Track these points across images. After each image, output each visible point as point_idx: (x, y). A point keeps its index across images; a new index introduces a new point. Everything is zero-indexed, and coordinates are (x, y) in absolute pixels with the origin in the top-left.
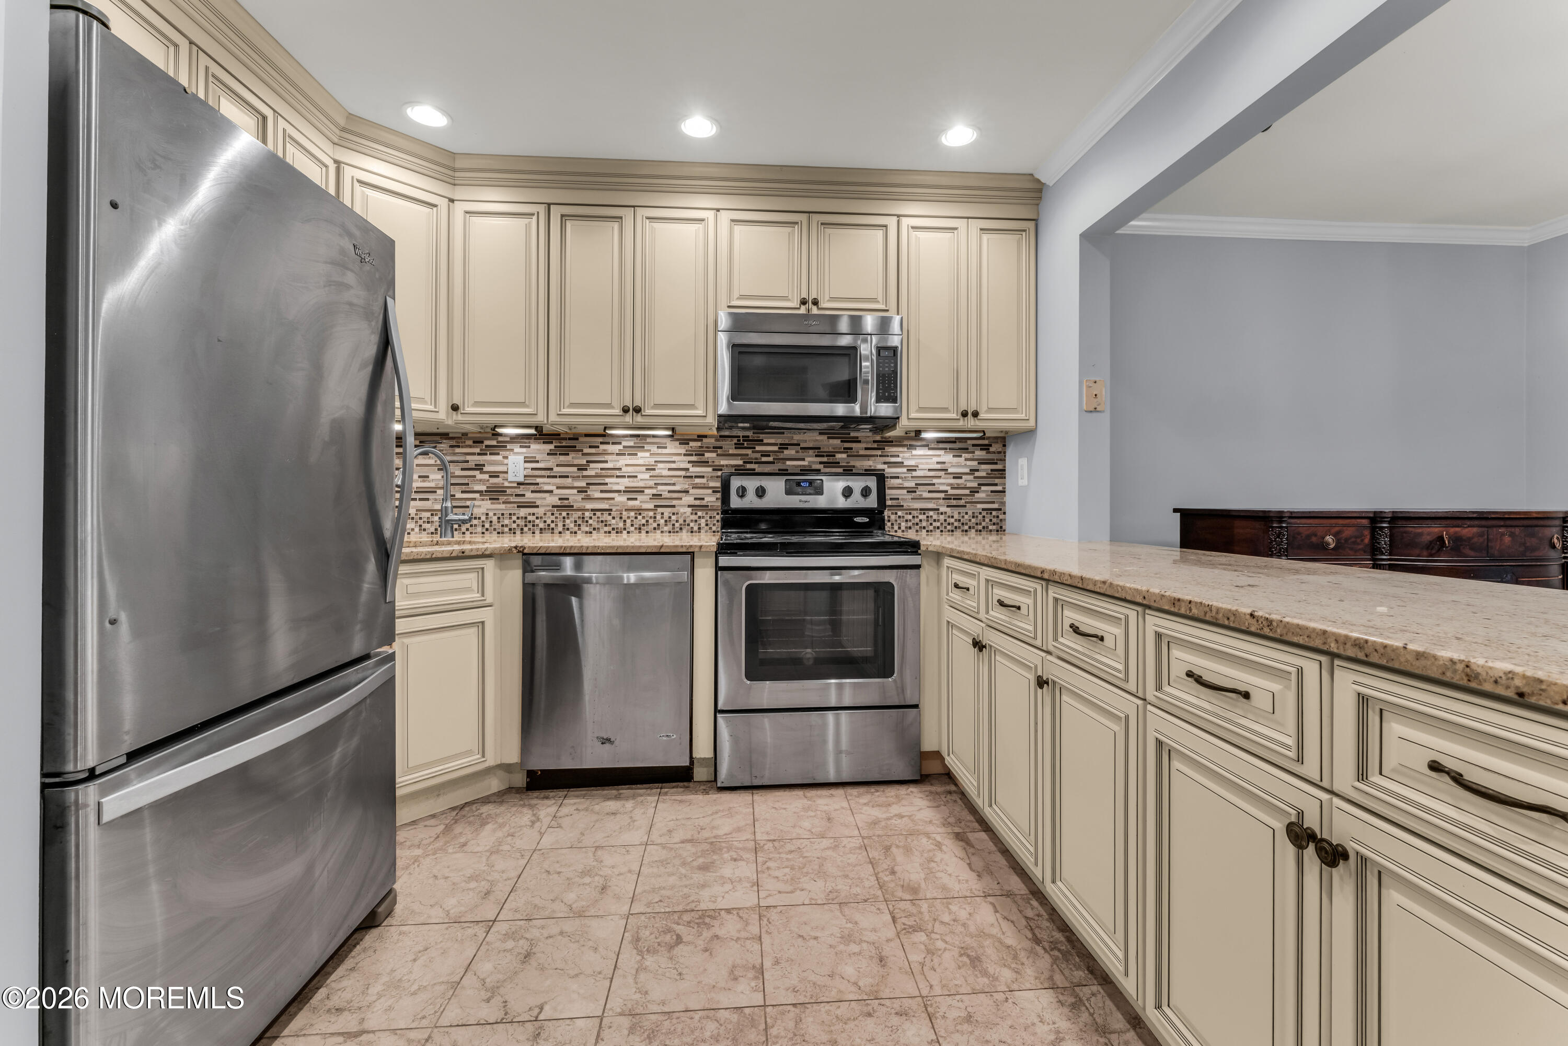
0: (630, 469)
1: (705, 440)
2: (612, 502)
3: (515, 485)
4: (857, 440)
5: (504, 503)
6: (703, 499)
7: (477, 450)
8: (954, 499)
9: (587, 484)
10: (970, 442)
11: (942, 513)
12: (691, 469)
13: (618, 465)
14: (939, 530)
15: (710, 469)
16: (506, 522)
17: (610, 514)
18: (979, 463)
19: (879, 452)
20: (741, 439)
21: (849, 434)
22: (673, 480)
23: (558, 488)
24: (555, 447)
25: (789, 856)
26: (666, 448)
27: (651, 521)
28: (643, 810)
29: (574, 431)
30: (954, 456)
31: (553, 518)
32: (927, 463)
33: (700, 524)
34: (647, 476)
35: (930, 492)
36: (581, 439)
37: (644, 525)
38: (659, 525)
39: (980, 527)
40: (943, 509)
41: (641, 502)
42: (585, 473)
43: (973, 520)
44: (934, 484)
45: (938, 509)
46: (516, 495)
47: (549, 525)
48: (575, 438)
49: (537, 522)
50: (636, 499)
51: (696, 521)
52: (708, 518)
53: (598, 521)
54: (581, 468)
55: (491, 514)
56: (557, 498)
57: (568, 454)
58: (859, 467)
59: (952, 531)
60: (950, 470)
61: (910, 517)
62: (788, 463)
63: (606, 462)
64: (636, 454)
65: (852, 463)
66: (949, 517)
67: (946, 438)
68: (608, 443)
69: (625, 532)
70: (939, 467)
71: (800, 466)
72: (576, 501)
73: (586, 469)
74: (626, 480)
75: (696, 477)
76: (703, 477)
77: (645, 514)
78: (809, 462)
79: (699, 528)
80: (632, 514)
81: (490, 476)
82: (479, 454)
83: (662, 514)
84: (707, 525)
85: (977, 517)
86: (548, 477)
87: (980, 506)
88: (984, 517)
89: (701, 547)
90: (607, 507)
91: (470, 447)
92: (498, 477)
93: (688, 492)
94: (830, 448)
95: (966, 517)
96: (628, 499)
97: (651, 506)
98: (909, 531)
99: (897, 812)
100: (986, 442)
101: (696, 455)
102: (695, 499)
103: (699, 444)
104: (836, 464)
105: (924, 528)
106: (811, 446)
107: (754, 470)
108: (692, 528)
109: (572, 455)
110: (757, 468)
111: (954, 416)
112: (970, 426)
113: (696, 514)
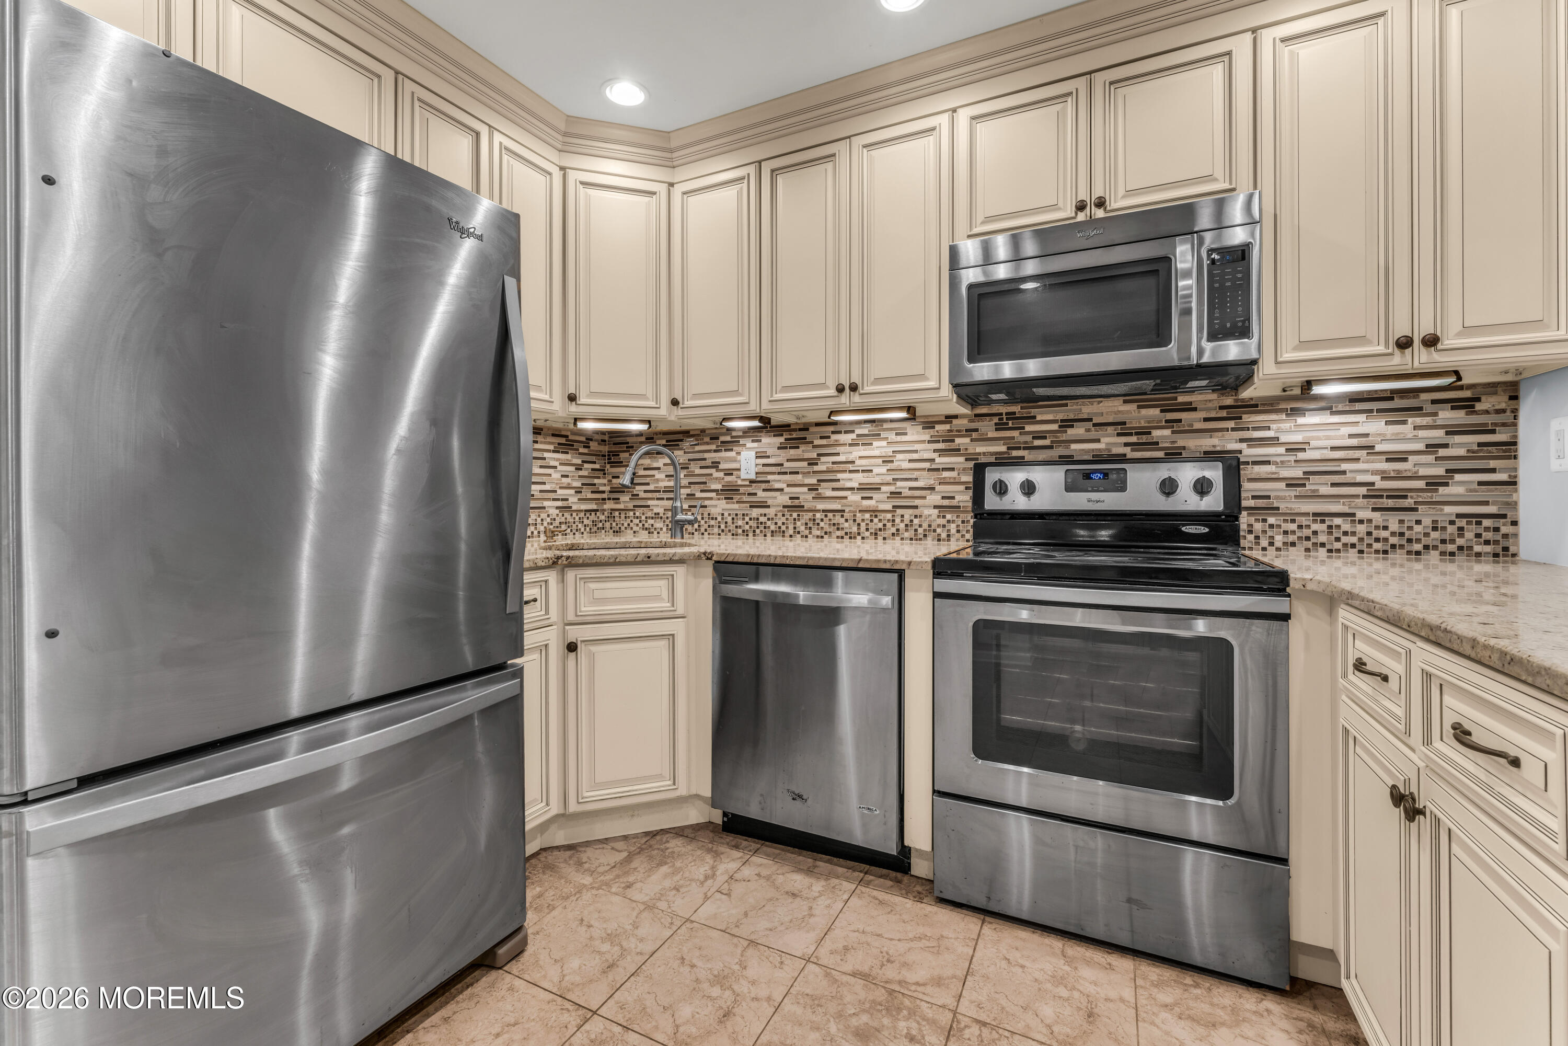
0: (864, 462)
1: (955, 421)
2: (844, 501)
3: (747, 483)
4: (1189, 408)
5: (737, 502)
6: (953, 498)
7: (714, 447)
8: (1388, 497)
9: (818, 481)
10: (1424, 396)
11: (1361, 522)
12: (938, 460)
13: (851, 457)
15: (962, 459)
16: (740, 523)
17: (842, 516)
18: (1447, 433)
19: (1231, 424)
20: (1004, 417)
21: (1176, 399)
22: (916, 474)
23: (788, 486)
24: (786, 439)
26: (905, 434)
27: (889, 525)
29: (804, 420)
30: (1387, 423)
31: (784, 519)
32: (1329, 438)
33: (948, 531)
34: (883, 470)
35: (1334, 485)
36: (812, 429)
37: (880, 530)
38: (898, 530)
39: (1451, 548)
40: (1361, 515)
41: (877, 502)
42: (816, 468)
43: (1435, 535)
44: (1344, 472)
45: (1354, 515)
46: (749, 494)
47: (780, 528)
48: (805, 428)
49: (769, 523)
50: (871, 498)
51: (944, 526)
52: (960, 523)
53: (830, 524)
54: (812, 463)
55: (726, 514)
56: (788, 498)
57: (798, 447)
58: (1193, 448)
59: (1385, 552)
60: (1378, 448)
61: (1293, 527)
62: (1074, 446)
63: (838, 454)
64: (871, 444)
65: (1180, 443)
66: (1377, 527)
67: (1369, 392)
68: (840, 432)
69: (859, 538)
70: (1354, 442)
71: (1093, 450)
72: (806, 500)
73: (817, 464)
74: (860, 475)
75: (944, 469)
76: (953, 469)
77: (882, 516)
78: (1107, 444)
79: (949, 536)
80: (867, 516)
81: (725, 474)
82: (715, 451)
83: (902, 516)
84: (958, 531)
85: (1444, 528)
86: (779, 473)
87: (1448, 509)
88: (1461, 529)
90: (839, 507)
91: (708, 443)
92: (732, 474)
93: (933, 489)
94: (1142, 422)
95: (1418, 528)
96: (863, 498)
97: (888, 507)
98: (1291, 549)
100: (1467, 394)
101: (943, 441)
102: (943, 498)
103: (947, 427)
104: (1154, 445)
105: (1323, 545)
106: (1111, 420)
107: (1023, 458)
108: (939, 535)
109: (802, 447)
110: (1027, 455)
111: (1381, 349)
112: (1416, 364)
113: (944, 517)
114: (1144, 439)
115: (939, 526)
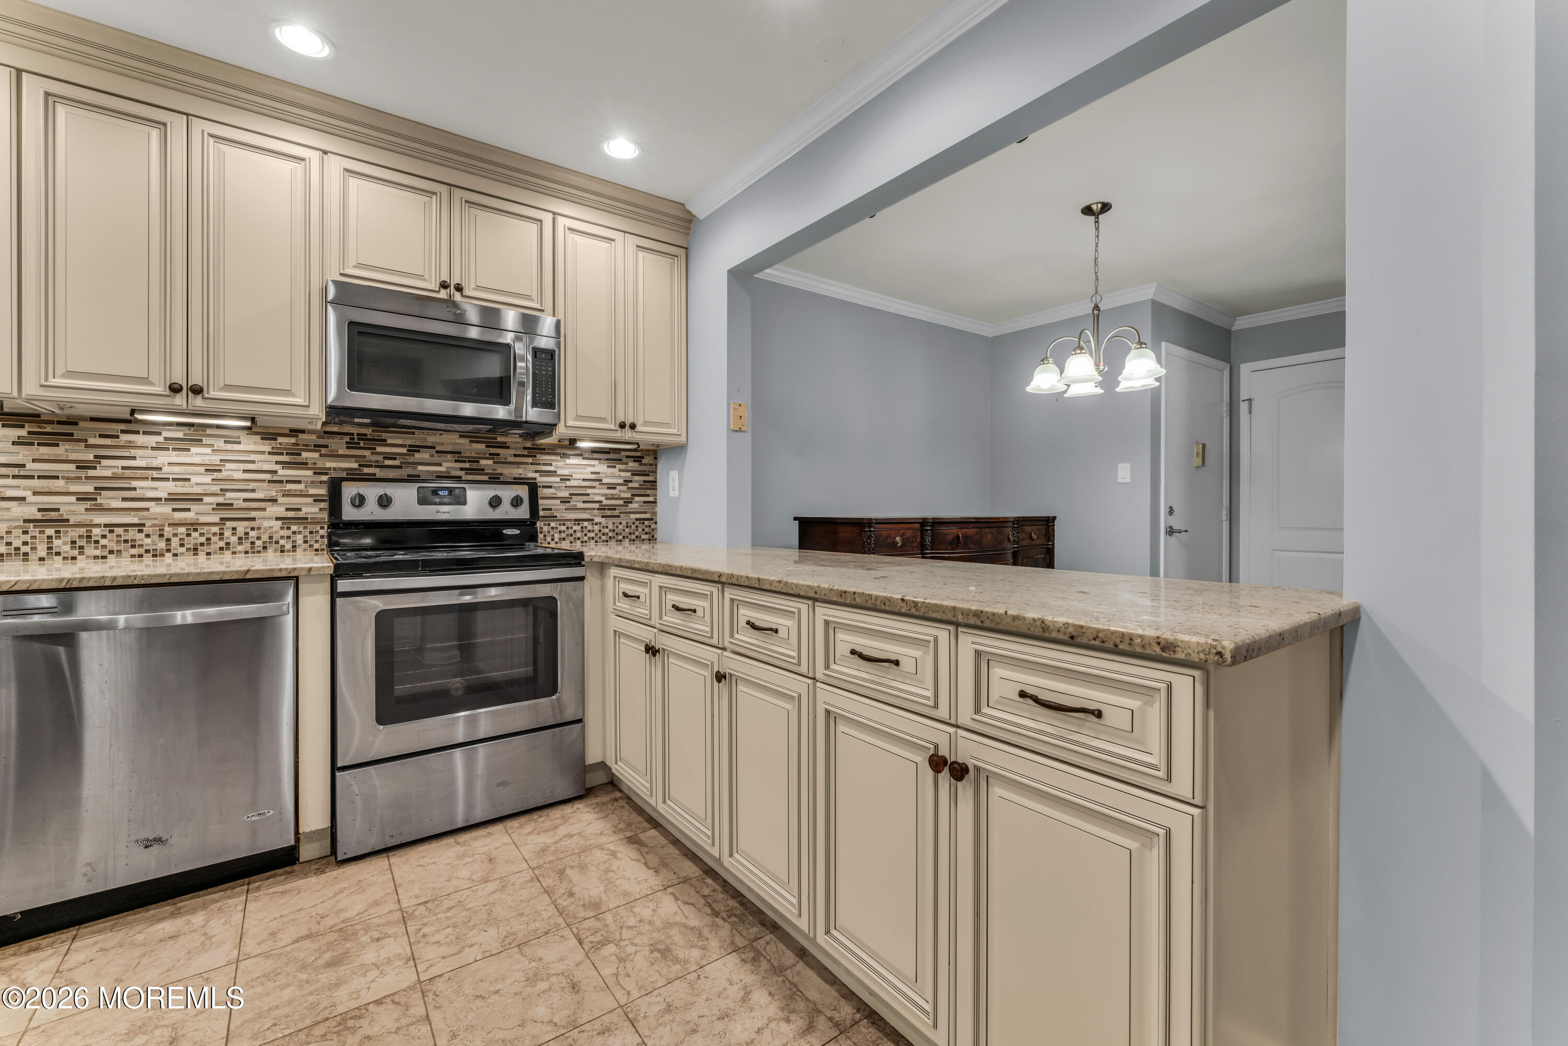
0: (176, 469)
1: (301, 436)
2: (145, 513)
4: (504, 446)
6: (300, 510)
8: (608, 509)
9: (97, 489)
10: (623, 453)
11: (596, 524)
12: (281, 472)
13: (155, 463)
14: (594, 541)
15: (310, 473)
17: (140, 531)
18: (632, 475)
19: (530, 460)
20: (356, 437)
21: (496, 438)
22: (252, 485)
23: (35, 493)
24: (30, 433)
25: (448, 914)
26: (239, 443)
27: (215, 539)
28: (223, 919)
29: (67, 411)
30: (608, 467)
31: (26, 538)
32: (581, 473)
33: (294, 541)
34: (208, 479)
35: (584, 502)
36: (83, 424)
37: (202, 544)
38: (228, 544)
39: (633, 537)
40: (597, 520)
41: (196, 514)
42: (92, 473)
43: (627, 530)
44: (588, 495)
45: (592, 520)
47: (17, 549)
48: (72, 422)
50: (189, 510)
51: (289, 537)
52: (307, 534)
53: (118, 542)
54: (84, 466)
56: (35, 509)
57: (56, 445)
58: (507, 475)
59: (607, 541)
60: (605, 481)
61: (564, 528)
62: (420, 468)
63: (134, 458)
64: (189, 450)
65: (499, 471)
66: (603, 527)
67: (600, 448)
68: (137, 432)
70: (593, 477)
71: (436, 472)
72: (73, 513)
73: (94, 468)
74: (170, 483)
75: (287, 482)
76: (299, 482)
77: (205, 529)
78: (447, 468)
79: (294, 547)
80: (182, 530)
83: (234, 529)
84: (305, 542)
85: (631, 526)
86: (15, 477)
87: (633, 516)
88: (637, 527)
89: (310, 569)
90: (135, 521)
93: (276, 501)
94: (473, 453)
95: (620, 527)
96: (174, 510)
97: (214, 519)
98: (563, 542)
99: (565, 833)
100: (638, 454)
101: (287, 454)
103: (293, 440)
104: (481, 471)
105: (579, 539)
106: (450, 449)
107: (375, 475)
108: (283, 546)
109: (65, 446)
110: (379, 473)
111: (612, 427)
112: (627, 438)
113: (289, 528)
114: (475, 466)
115: (282, 537)
